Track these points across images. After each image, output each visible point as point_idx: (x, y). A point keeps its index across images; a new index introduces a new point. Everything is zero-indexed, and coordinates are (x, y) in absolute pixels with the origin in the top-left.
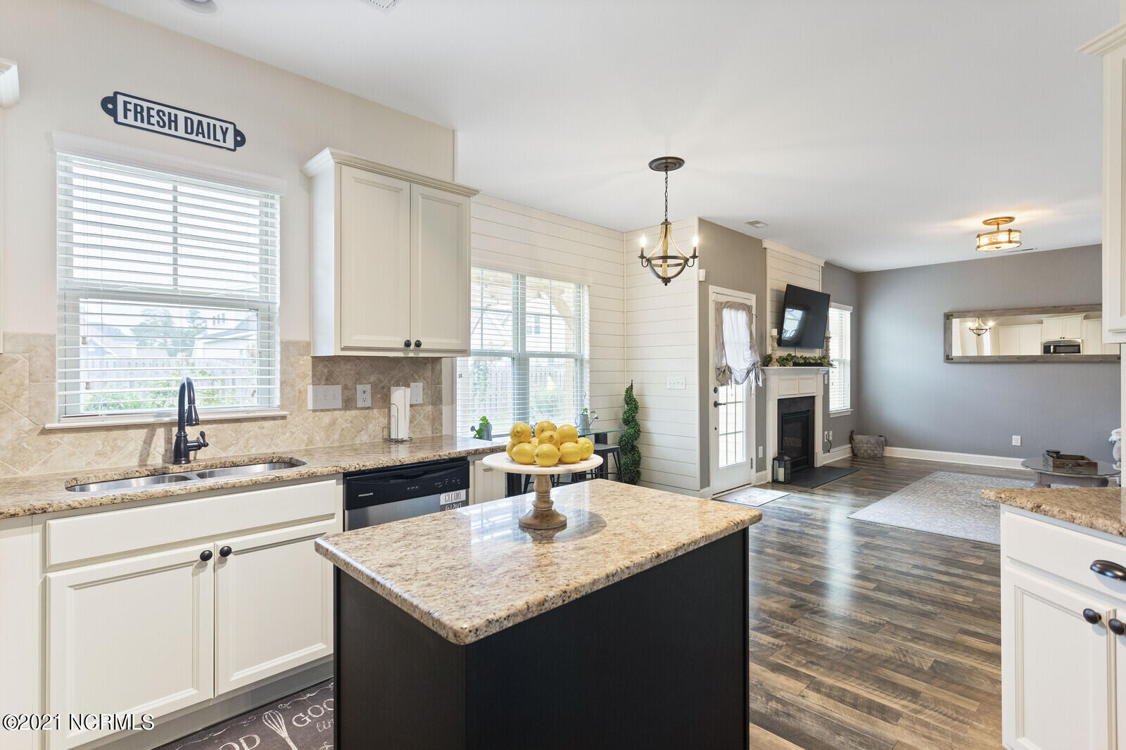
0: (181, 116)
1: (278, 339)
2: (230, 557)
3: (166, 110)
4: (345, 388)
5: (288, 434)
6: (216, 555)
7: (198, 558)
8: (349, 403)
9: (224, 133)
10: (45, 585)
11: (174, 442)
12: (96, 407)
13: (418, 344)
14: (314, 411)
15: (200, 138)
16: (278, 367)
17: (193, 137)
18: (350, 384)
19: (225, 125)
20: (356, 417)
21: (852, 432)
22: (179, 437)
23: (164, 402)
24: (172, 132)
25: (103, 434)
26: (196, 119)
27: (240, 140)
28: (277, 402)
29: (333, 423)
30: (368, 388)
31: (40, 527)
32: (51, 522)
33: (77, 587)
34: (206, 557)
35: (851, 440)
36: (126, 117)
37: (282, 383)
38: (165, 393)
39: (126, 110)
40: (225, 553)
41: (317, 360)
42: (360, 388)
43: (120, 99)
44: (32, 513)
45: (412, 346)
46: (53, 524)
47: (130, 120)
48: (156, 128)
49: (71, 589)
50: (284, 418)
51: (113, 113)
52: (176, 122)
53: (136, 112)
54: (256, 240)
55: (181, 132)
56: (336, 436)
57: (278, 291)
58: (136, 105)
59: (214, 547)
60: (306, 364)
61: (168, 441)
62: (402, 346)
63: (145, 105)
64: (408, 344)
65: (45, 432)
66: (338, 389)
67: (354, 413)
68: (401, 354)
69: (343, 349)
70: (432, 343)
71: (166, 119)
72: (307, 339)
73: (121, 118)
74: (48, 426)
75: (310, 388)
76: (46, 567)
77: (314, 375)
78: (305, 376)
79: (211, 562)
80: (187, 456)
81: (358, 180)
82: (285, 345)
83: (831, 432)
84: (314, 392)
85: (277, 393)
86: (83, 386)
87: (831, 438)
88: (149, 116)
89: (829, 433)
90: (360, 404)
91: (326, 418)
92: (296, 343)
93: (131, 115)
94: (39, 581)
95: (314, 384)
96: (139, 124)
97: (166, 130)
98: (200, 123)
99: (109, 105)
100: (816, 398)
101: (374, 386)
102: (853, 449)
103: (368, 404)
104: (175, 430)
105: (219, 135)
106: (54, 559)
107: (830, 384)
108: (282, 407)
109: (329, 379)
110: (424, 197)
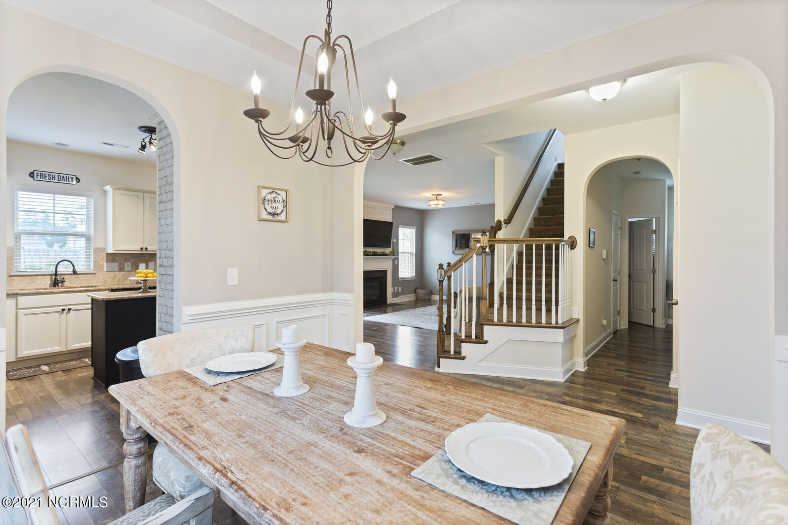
0: (56, 175)
1: (93, 247)
2: (71, 311)
3: (51, 174)
4: (120, 264)
5: (96, 279)
6: (66, 310)
7: (61, 310)
8: (121, 269)
9: (72, 179)
10: (17, 314)
11: (53, 280)
12: (26, 269)
13: (146, 249)
14: (107, 272)
15: (63, 182)
16: (92, 257)
17: (61, 182)
18: (122, 263)
19: (72, 176)
20: (124, 274)
21: (417, 288)
22: (55, 279)
23: (50, 268)
24: (53, 181)
25: (29, 277)
26: (62, 175)
27: (78, 180)
28: (92, 269)
29: (115, 276)
30: (130, 264)
31: (15, 298)
32: (19, 297)
33: (26, 315)
34: (63, 310)
35: (415, 292)
36: (37, 178)
37: (94, 262)
38: (50, 265)
39: (37, 175)
40: (69, 310)
41: (108, 254)
42: (126, 264)
43: (35, 172)
44: (14, 294)
45: (144, 249)
46: (19, 298)
47: (39, 179)
48: (48, 180)
49: (24, 316)
50: (95, 274)
51: (33, 177)
52: (54, 177)
53: (41, 176)
54: (85, 213)
55: (56, 180)
56: (116, 281)
57: (93, 231)
58: (41, 174)
59: (66, 308)
60: (104, 255)
61: (51, 280)
62: (140, 249)
63: (44, 173)
64: (142, 249)
65: (11, 276)
66: (116, 264)
67: (124, 273)
68: (140, 252)
69: (116, 251)
70: (152, 248)
71: (51, 177)
72: (104, 247)
73: (35, 178)
74: (12, 274)
75: (105, 264)
76: (17, 309)
77: (107, 259)
78: (103, 260)
79: (65, 312)
80: (58, 285)
81: (121, 194)
82: (95, 249)
83: (400, 288)
84: (107, 265)
85: (92, 266)
86: (22, 262)
87: (400, 290)
88: (45, 176)
89: (398, 288)
90: (126, 269)
91: (112, 274)
92: (99, 248)
93: (39, 177)
94: (15, 313)
95: (107, 262)
96: (42, 179)
97: (51, 180)
98: (63, 177)
99: (32, 175)
100: (388, 271)
101: (132, 263)
102: (416, 296)
103: (130, 269)
104: (54, 277)
105: (70, 180)
106: (20, 307)
107: (399, 264)
108: (94, 270)
109: (113, 261)
110: (149, 197)
